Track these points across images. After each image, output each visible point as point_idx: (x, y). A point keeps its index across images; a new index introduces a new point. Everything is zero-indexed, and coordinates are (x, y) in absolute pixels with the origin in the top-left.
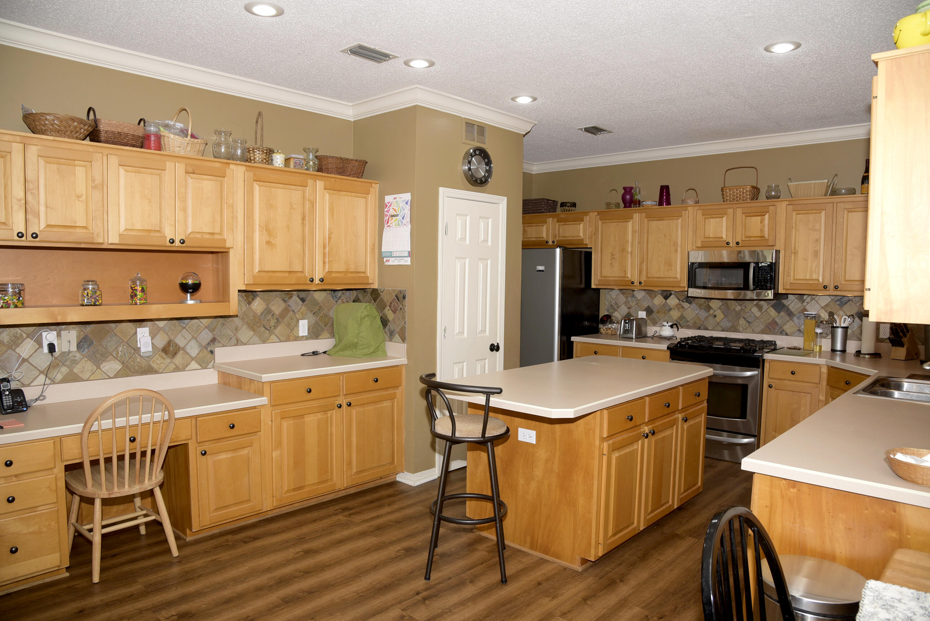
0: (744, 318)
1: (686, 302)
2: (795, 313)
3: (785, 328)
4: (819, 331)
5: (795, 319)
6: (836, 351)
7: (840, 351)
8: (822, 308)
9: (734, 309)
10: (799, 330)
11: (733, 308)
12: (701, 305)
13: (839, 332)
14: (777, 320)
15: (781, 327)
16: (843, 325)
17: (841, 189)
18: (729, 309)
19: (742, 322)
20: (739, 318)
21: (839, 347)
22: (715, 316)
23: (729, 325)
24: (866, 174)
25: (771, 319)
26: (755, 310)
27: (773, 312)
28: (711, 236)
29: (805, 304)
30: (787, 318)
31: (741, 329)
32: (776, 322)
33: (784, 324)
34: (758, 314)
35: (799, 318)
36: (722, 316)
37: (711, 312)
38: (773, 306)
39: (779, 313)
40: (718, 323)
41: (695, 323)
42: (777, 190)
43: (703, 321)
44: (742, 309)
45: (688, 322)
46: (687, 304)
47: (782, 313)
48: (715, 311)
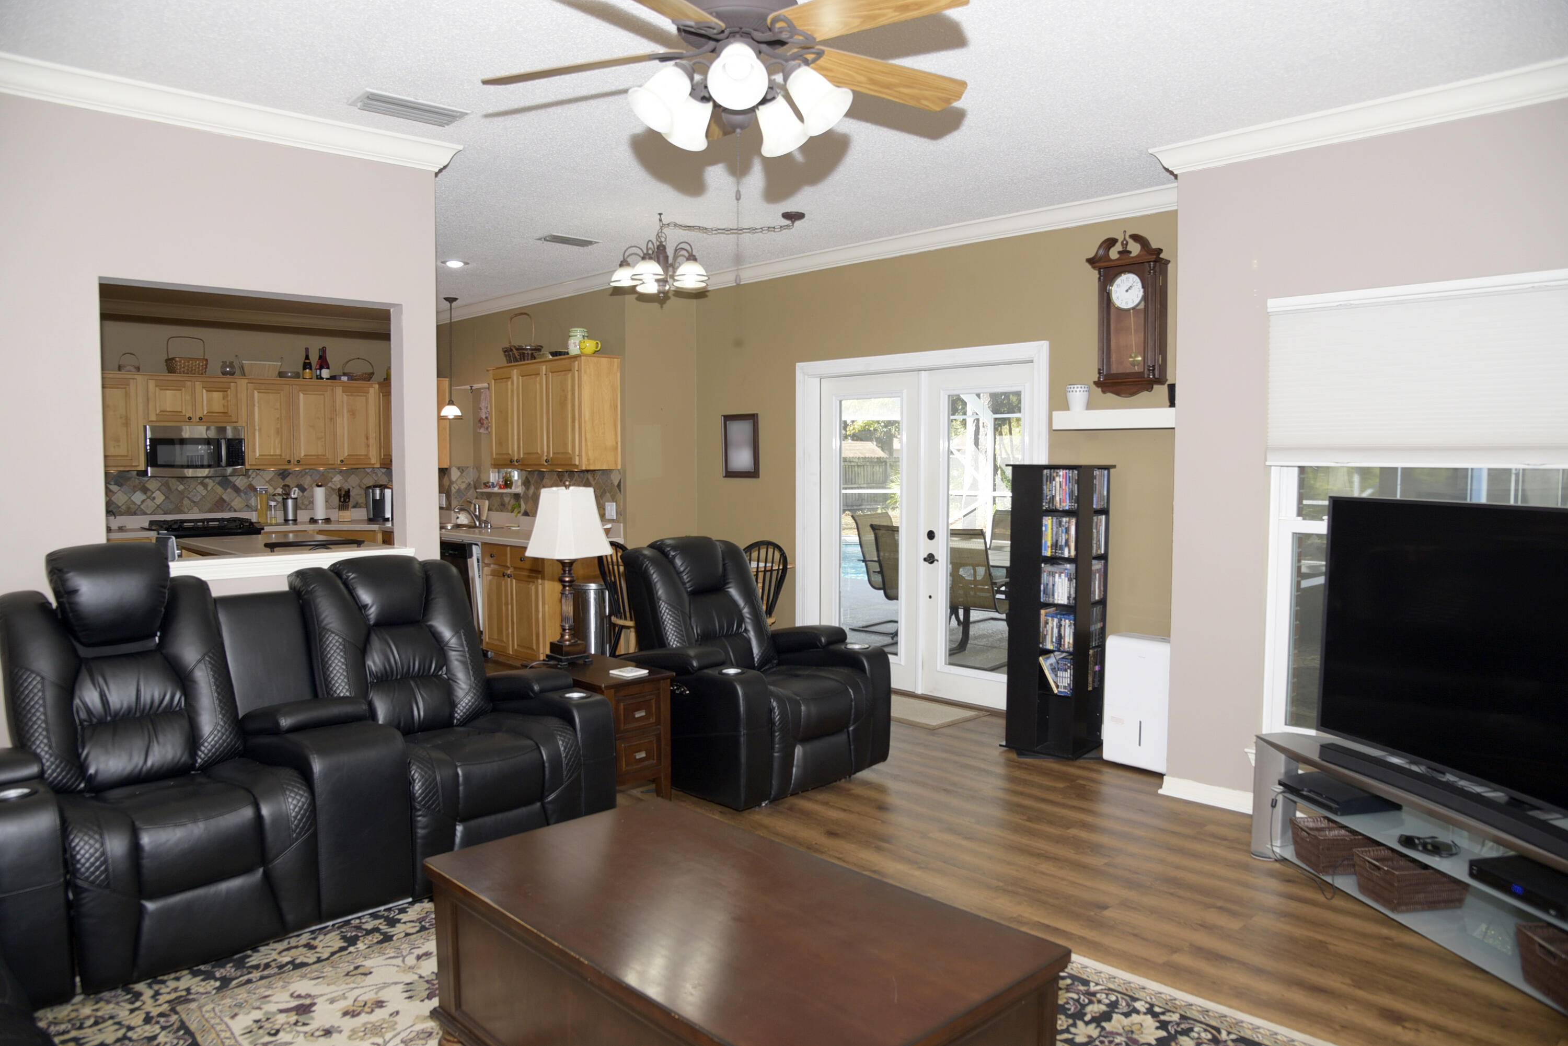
0: (189, 499)
1: (115, 484)
2: (242, 489)
3: (232, 504)
4: (273, 504)
5: (242, 494)
6: (289, 520)
7: (292, 520)
8: (267, 482)
9: (177, 489)
10: (247, 506)
11: (175, 487)
12: (134, 487)
13: (290, 502)
14: (224, 497)
15: (229, 504)
16: (293, 496)
17: (287, 373)
18: (169, 489)
19: (186, 502)
20: (183, 499)
21: (291, 517)
22: (154, 498)
23: (171, 506)
24: (307, 361)
25: (218, 496)
26: (200, 488)
27: (219, 490)
28: (168, 409)
29: (250, 479)
30: (235, 494)
31: (186, 510)
32: (223, 500)
33: (233, 501)
34: (204, 492)
35: (246, 494)
36: (163, 498)
37: (149, 494)
38: (219, 484)
39: (226, 490)
40: (158, 506)
41: (129, 508)
42: (231, 365)
43: (139, 506)
44: (185, 488)
45: (119, 507)
46: (116, 486)
47: (229, 490)
48: (153, 493)
